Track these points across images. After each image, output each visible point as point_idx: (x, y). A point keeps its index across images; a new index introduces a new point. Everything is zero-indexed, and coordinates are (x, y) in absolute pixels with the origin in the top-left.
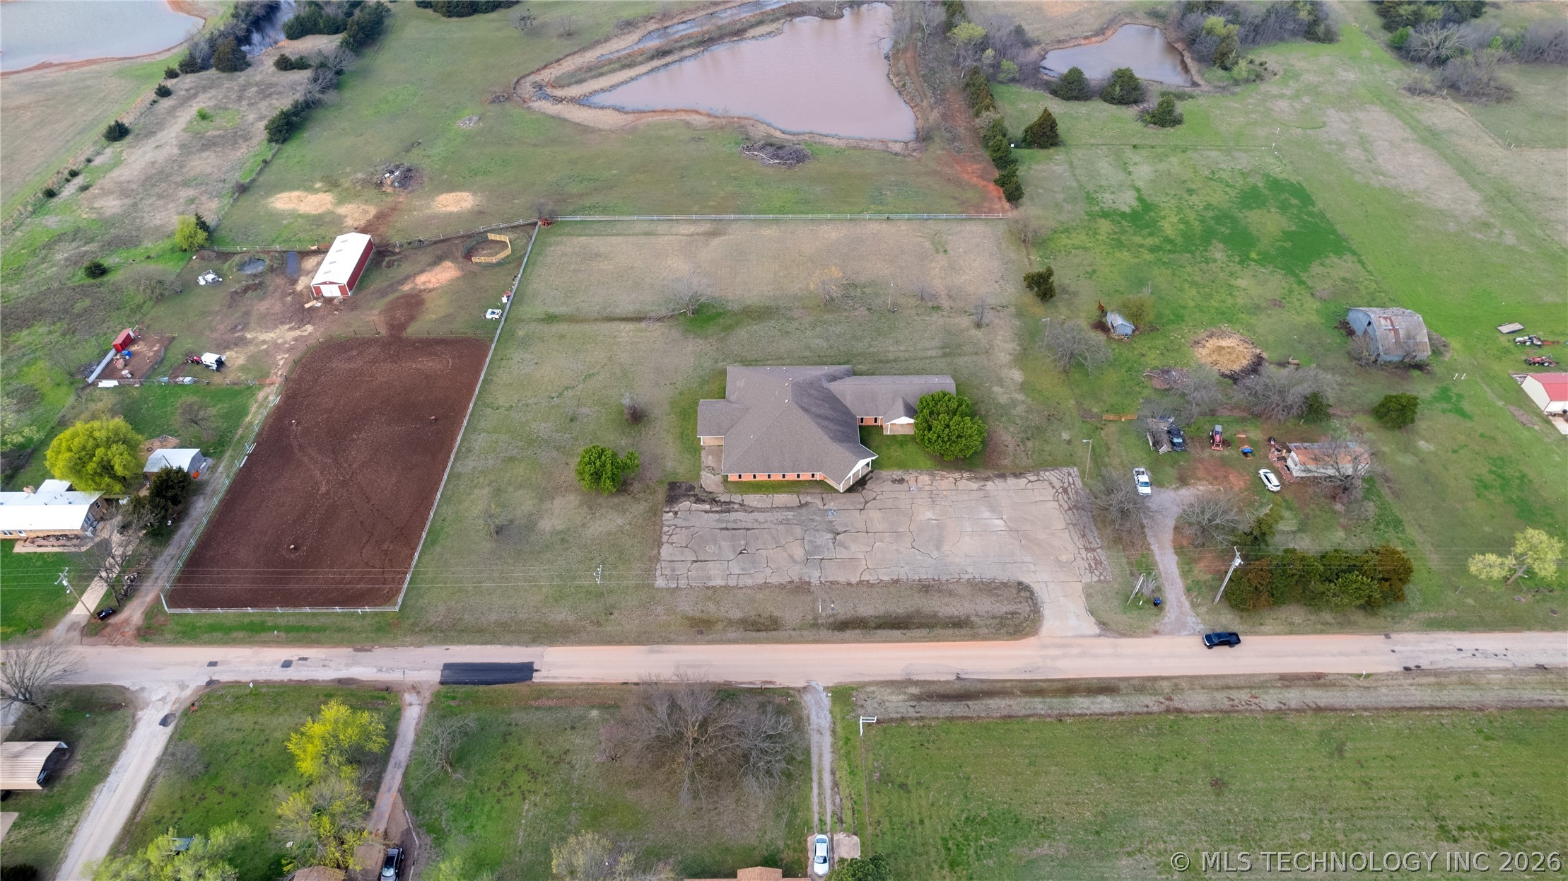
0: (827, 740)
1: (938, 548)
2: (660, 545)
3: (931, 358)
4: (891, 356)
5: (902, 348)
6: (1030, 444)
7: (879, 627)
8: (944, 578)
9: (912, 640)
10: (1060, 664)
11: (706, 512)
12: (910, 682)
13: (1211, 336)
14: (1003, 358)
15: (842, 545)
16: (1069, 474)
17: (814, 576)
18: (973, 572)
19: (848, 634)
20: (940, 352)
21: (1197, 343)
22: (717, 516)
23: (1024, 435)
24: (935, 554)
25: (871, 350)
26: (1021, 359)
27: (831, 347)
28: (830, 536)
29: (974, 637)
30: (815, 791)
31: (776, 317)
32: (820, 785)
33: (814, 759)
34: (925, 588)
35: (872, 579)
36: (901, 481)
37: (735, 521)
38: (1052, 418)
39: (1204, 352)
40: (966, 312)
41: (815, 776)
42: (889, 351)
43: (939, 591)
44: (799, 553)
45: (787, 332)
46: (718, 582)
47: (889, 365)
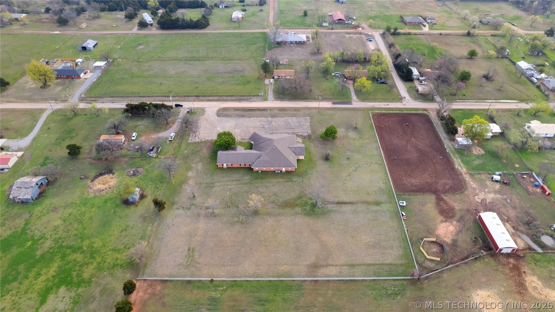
0: (269, 94)
1: (237, 124)
2: (310, 125)
3: (219, 182)
4: (235, 183)
5: (229, 187)
6: (199, 149)
7: (255, 110)
8: (238, 118)
9: (248, 107)
10: (217, 104)
11: (299, 133)
12: (251, 101)
13: (103, 190)
14: (191, 182)
15: (262, 125)
16: (191, 140)
17: (270, 119)
18: (230, 119)
19: (263, 109)
20: (215, 184)
21: (110, 188)
22: (296, 132)
23: (199, 152)
24: (238, 123)
25: (241, 186)
26: (184, 182)
27: (257, 187)
28: (265, 127)
29: (234, 108)
30: (272, 88)
31: (279, 204)
32: (271, 89)
33: (272, 91)
34: (243, 116)
35: (255, 118)
36: (242, 139)
37: (291, 130)
38: (187, 157)
39: (112, 184)
40: (196, 206)
41: (272, 90)
42: (235, 185)
43: (239, 116)
44: (273, 123)
45: (275, 195)
46: (294, 118)
47: (236, 179)
